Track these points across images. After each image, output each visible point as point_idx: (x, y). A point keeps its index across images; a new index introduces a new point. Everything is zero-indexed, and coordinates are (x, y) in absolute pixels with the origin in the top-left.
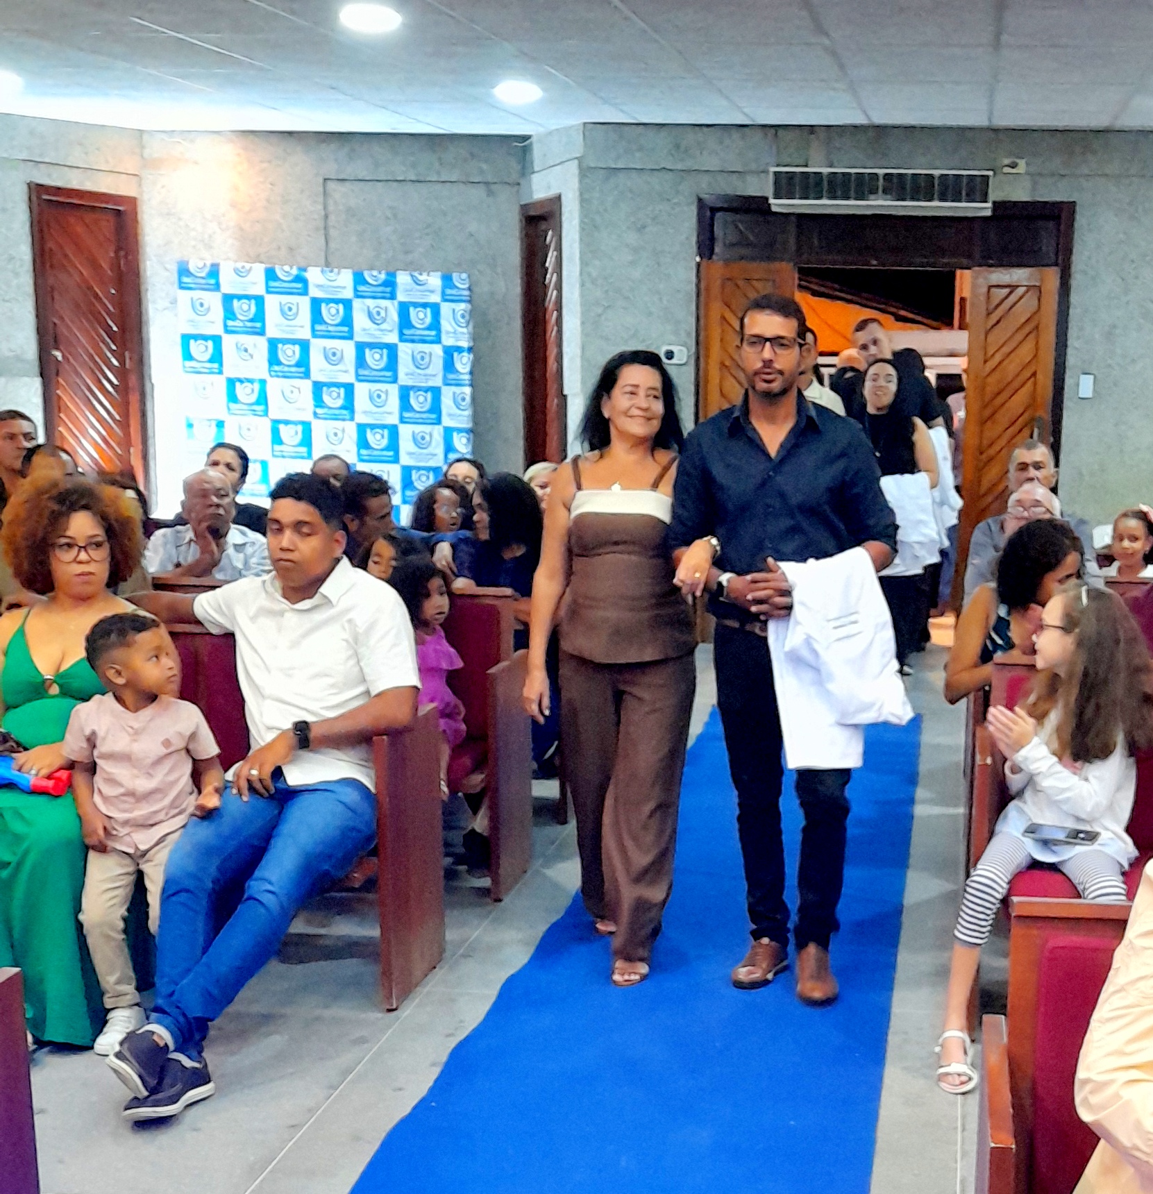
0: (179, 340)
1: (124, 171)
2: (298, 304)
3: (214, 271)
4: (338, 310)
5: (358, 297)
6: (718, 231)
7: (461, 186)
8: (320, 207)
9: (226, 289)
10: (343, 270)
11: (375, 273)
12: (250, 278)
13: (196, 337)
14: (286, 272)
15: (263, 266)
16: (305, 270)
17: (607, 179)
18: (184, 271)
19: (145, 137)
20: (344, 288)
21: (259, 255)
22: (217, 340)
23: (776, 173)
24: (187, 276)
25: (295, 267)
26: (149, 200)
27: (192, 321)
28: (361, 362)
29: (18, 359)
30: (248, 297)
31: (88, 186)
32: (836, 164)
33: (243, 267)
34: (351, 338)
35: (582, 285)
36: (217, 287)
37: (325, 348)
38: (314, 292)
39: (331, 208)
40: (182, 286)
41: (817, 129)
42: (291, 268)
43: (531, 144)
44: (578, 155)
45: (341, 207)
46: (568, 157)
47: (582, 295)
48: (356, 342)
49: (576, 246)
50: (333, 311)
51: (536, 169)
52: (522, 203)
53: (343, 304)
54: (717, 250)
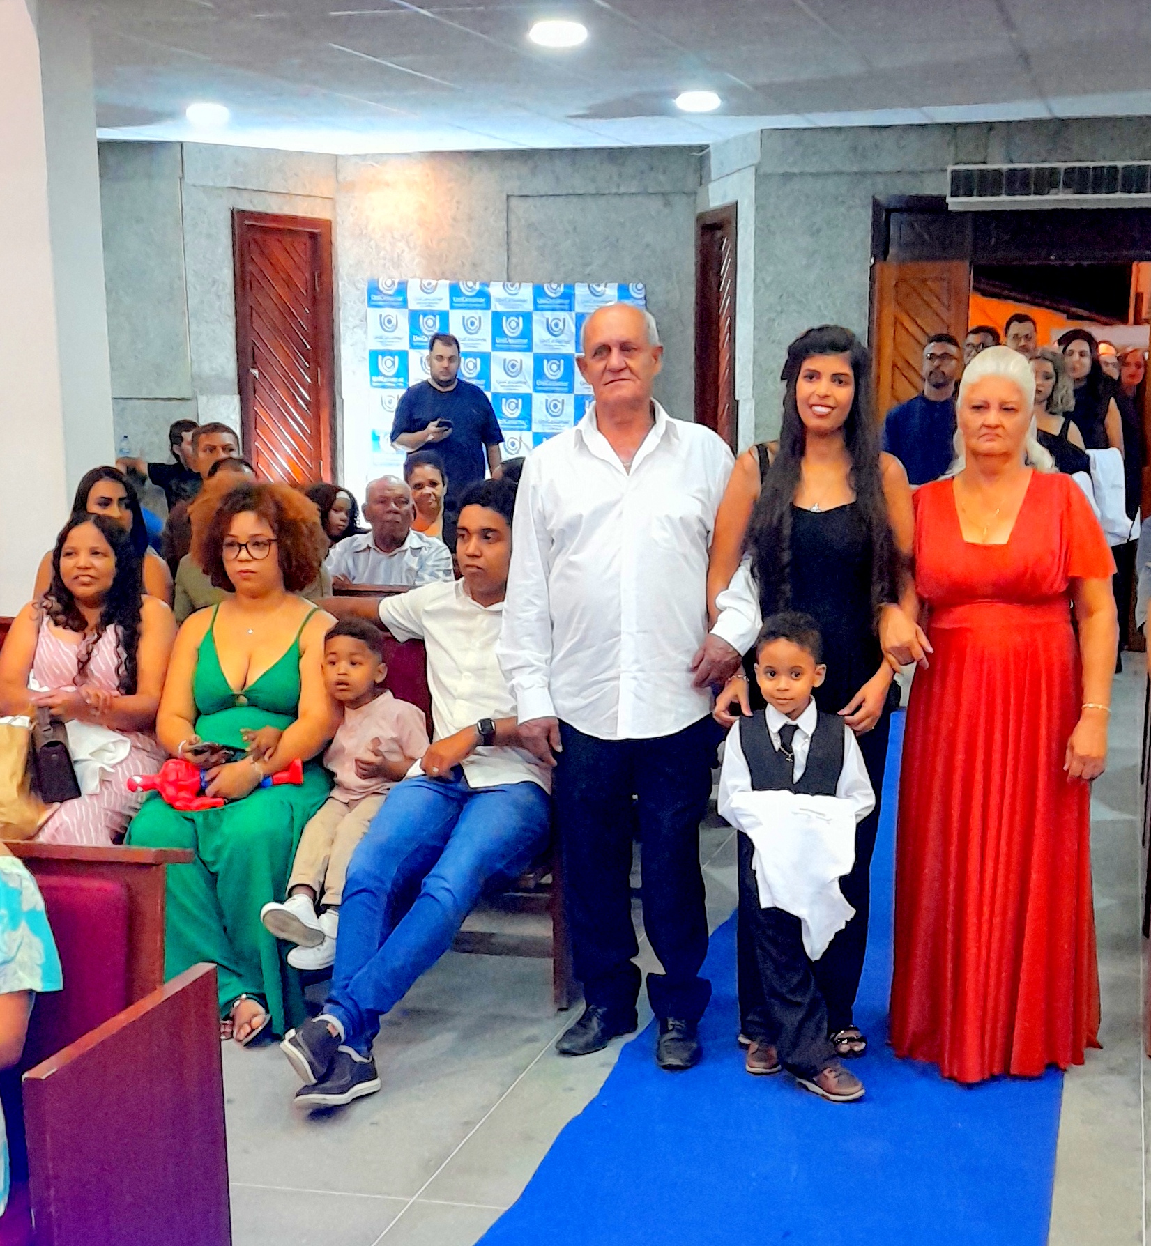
0: (367, 356)
1: (320, 195)
2: (480, 318)
3: (402, 289)
4: (518, 324)
5: (536, 309)
6: (893, 231)
7: (640, 198)
8: (504, 223)
9: (413, 305)
10: (523, 284)
11: (554, 286)
12: (436, 294)
13: (384, 353)
14: (469, 287)
15: (448, 282)
16: (488, 286)
17: (784, 184)
18: (373, 289)
19: (340, 161)
20: (525, 301)
21: (443, 273)
22: (403, 355)
23: (953, 172)
24: (377, 295)
25: (478, 283)
26: (343, 222)
27: (381, 338)
28: (539, 373)
29: (218, 378)
30: (433, 313)
31: (287, 210)
32: (1015, 159)
33: (429, 284)
34: (529, 349)
35: (756, 292)
36: (405, 303)
37: (505, 360)
38: (497, 307)
39: (513, 224)
40: (370, 306)
41: (996, 125)
42: (475, 284)
43: (708, 154)
44: (756, 162)
45: (523, 222)
46: (745, 164)
47: (755, 301)
48: (535, 354)
49: (751, 252)
50: (514, 324)
51: (714, 176)
52: (699, 211)
53: (523, 317)
54: (892, 250)
